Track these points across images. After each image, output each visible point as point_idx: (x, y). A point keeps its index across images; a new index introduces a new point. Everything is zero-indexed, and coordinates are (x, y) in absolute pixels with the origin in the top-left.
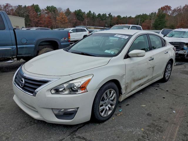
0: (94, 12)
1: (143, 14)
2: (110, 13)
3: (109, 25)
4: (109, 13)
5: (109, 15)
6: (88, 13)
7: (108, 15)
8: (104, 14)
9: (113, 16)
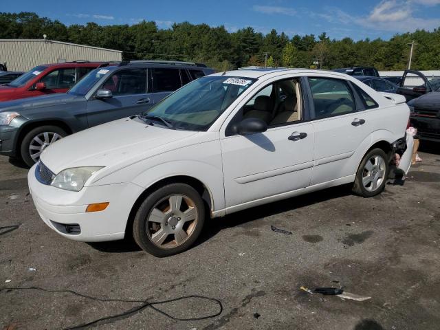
0: (283, 33)
1: (418, 31)
2: (324, 34)
3: (321, 63)
4: (320, 34)
5: (323, 37)
6: (268, 35)
7: (317, 39)
8: (309, 35)
9: (331, 39)
